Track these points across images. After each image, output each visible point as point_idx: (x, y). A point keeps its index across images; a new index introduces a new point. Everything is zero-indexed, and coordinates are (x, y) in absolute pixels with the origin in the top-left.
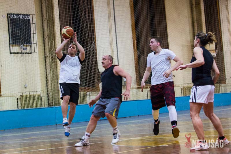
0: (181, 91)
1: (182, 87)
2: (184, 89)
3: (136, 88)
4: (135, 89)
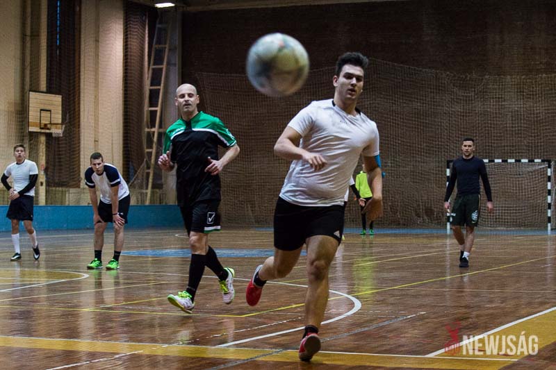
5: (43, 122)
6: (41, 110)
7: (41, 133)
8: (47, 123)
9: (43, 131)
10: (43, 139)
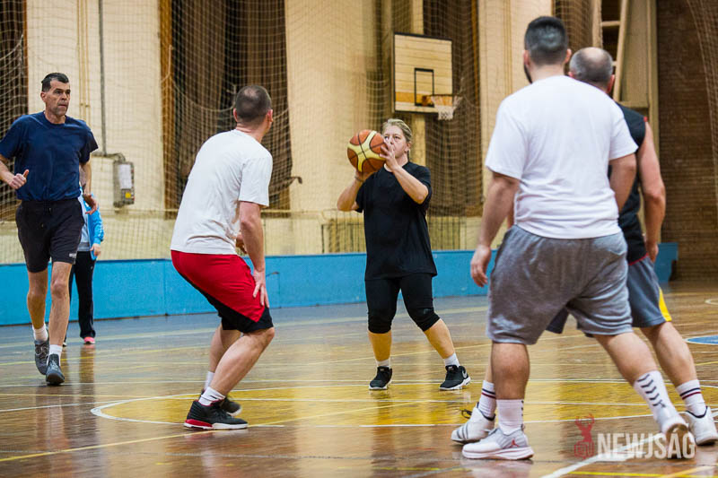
0: (320, 236)
1: (325, 219)
2: (334, 227)
3: (163, 214)
4: (159, 217)
5: (421, 93)
6: (416, 69)
7: (416, 113)
8: (428, 93)
9: (420, 109)
10: (420, 125)
